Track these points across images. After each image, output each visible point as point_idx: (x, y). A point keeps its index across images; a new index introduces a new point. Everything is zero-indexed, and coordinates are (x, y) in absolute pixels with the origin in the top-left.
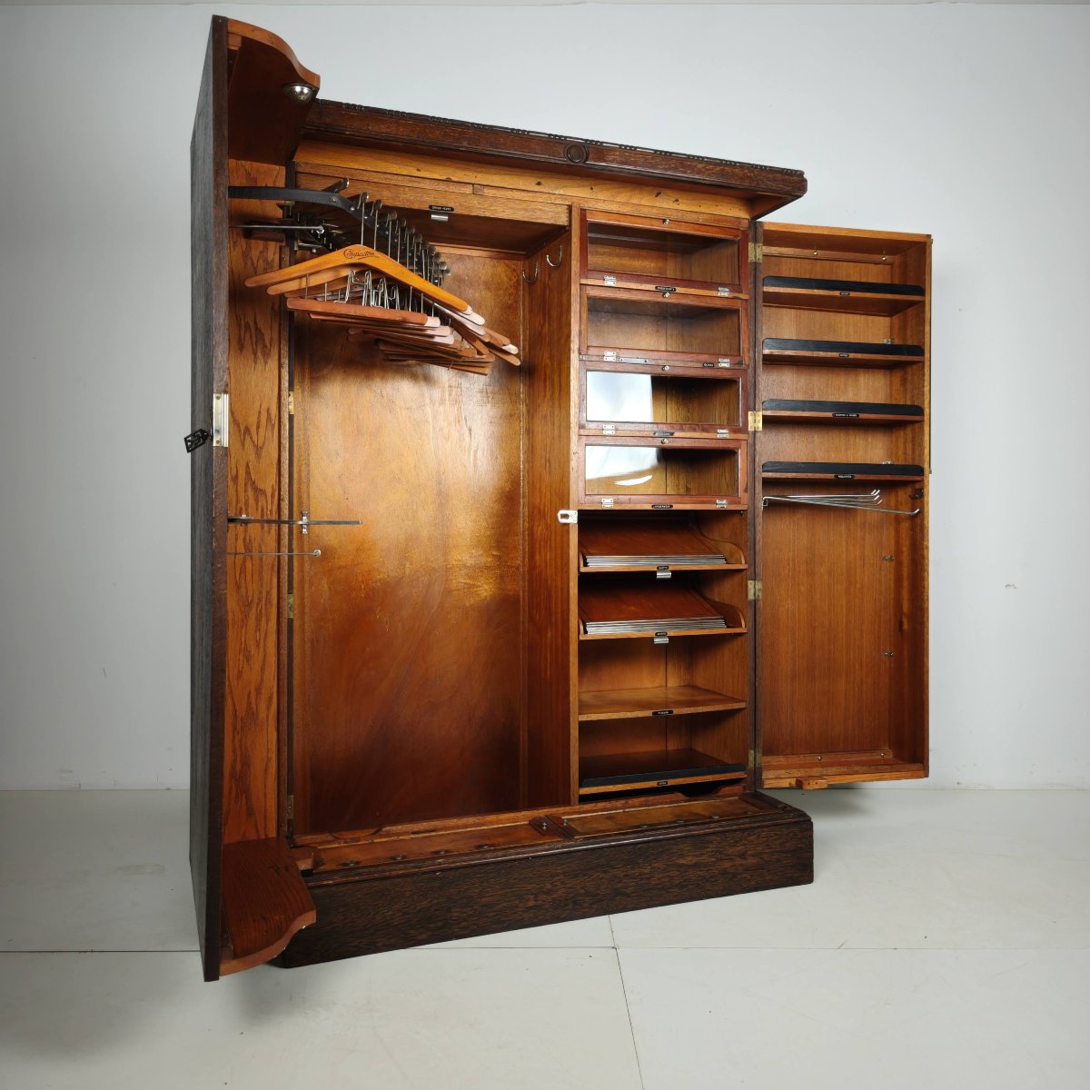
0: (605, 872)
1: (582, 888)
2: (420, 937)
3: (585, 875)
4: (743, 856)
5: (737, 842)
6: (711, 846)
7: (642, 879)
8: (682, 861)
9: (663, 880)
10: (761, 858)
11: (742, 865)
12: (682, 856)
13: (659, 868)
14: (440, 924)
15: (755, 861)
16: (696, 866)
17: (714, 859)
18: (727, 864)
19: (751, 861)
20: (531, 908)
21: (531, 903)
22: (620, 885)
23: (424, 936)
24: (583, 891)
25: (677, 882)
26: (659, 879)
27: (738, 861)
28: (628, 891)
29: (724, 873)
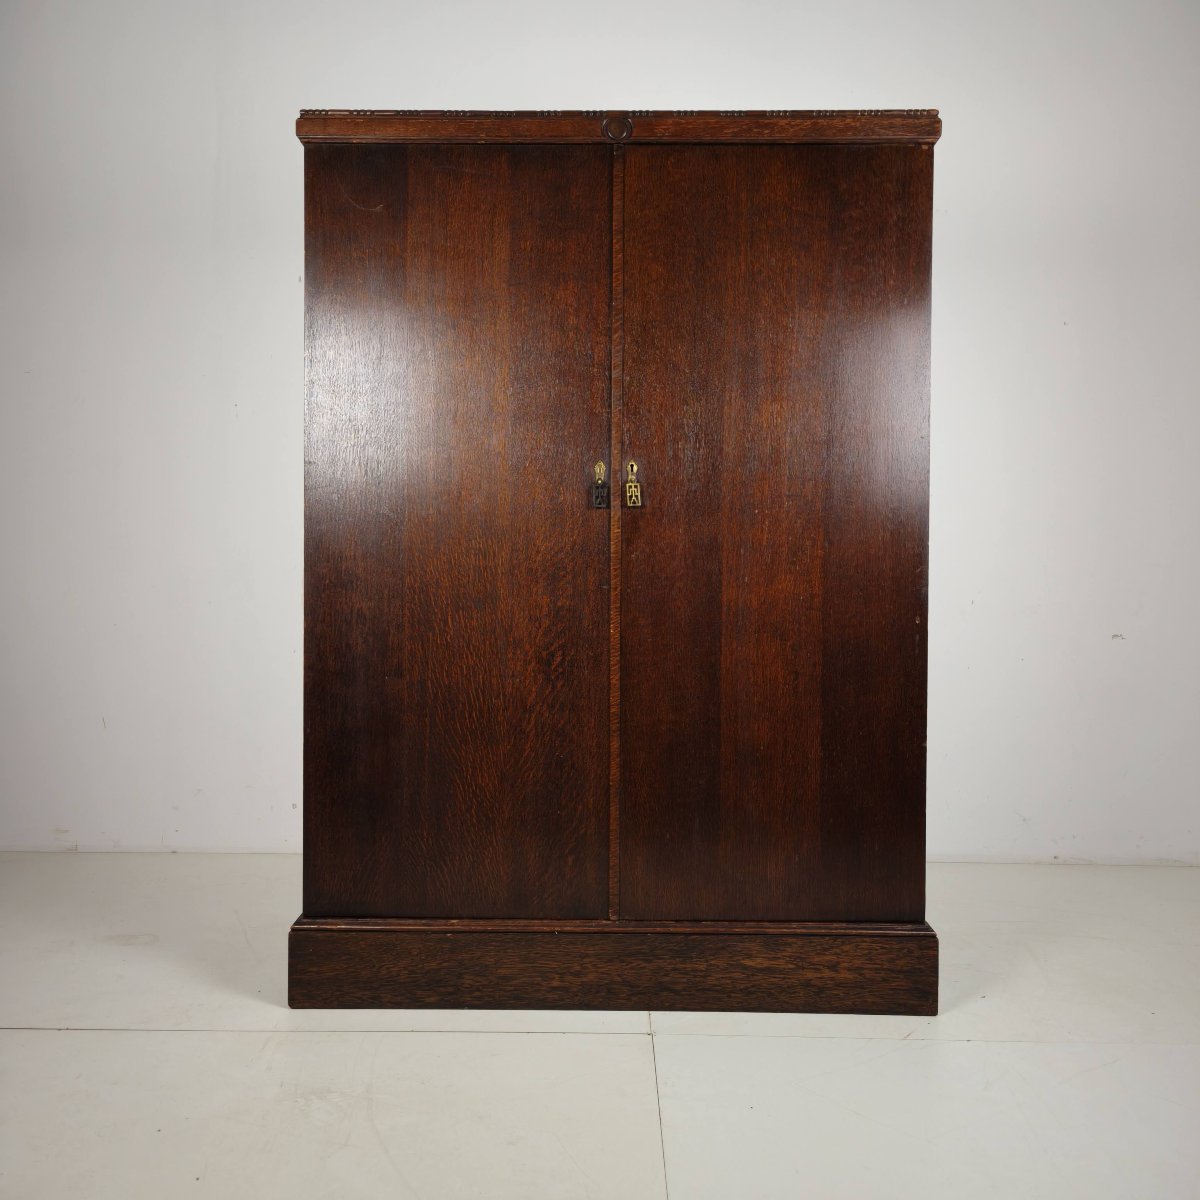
0: (649, 961)
1: (619, 976)
2: (428, 1000)
3: (622, 961)
4: (834, 967)
5: (825, 950)
6: (789, 950)
7: (695, 976)
8: (748, 962)
9: (723, 981)
10: (861, 975)
11: (832, 979)
12: (750, 956)
13: (718, 967)
14: (450, 989)
15: (851, 977)
16: (769, 970)
17: (793, 966)
18: (810, 975)
19: (845, 975)
20: (555, 988)
21: (555, 983)
22: (666, 979)
23: (432, 1000)
24: (618, 979)
25: (742, 987)
26: (717, 979)
27: (827, 973)
28: (678, 987)
29: (807, 984)
